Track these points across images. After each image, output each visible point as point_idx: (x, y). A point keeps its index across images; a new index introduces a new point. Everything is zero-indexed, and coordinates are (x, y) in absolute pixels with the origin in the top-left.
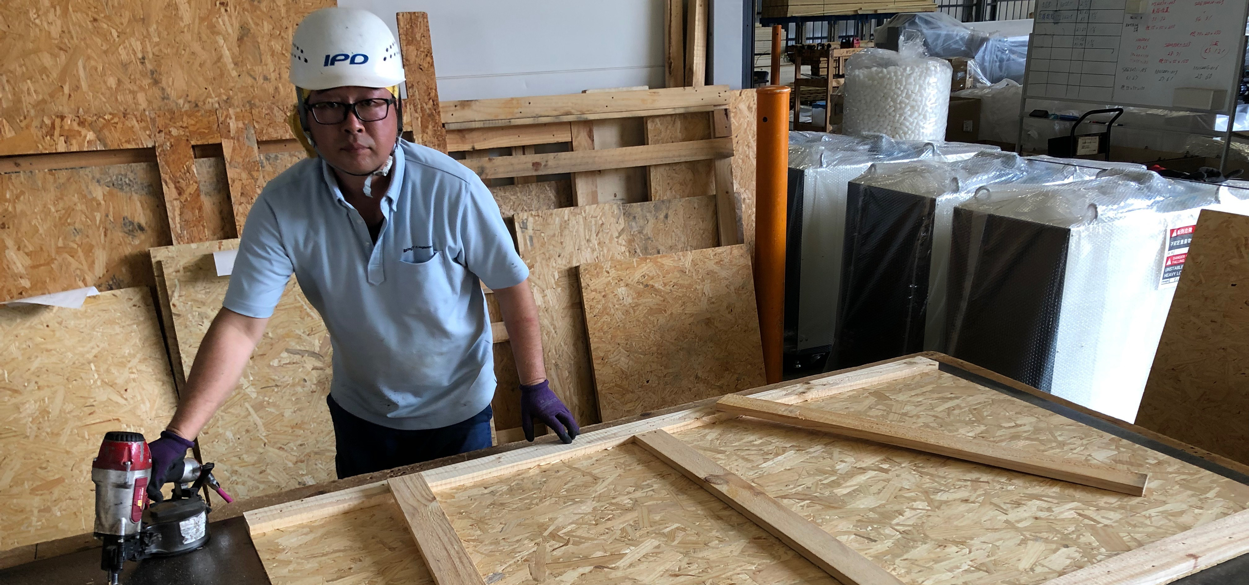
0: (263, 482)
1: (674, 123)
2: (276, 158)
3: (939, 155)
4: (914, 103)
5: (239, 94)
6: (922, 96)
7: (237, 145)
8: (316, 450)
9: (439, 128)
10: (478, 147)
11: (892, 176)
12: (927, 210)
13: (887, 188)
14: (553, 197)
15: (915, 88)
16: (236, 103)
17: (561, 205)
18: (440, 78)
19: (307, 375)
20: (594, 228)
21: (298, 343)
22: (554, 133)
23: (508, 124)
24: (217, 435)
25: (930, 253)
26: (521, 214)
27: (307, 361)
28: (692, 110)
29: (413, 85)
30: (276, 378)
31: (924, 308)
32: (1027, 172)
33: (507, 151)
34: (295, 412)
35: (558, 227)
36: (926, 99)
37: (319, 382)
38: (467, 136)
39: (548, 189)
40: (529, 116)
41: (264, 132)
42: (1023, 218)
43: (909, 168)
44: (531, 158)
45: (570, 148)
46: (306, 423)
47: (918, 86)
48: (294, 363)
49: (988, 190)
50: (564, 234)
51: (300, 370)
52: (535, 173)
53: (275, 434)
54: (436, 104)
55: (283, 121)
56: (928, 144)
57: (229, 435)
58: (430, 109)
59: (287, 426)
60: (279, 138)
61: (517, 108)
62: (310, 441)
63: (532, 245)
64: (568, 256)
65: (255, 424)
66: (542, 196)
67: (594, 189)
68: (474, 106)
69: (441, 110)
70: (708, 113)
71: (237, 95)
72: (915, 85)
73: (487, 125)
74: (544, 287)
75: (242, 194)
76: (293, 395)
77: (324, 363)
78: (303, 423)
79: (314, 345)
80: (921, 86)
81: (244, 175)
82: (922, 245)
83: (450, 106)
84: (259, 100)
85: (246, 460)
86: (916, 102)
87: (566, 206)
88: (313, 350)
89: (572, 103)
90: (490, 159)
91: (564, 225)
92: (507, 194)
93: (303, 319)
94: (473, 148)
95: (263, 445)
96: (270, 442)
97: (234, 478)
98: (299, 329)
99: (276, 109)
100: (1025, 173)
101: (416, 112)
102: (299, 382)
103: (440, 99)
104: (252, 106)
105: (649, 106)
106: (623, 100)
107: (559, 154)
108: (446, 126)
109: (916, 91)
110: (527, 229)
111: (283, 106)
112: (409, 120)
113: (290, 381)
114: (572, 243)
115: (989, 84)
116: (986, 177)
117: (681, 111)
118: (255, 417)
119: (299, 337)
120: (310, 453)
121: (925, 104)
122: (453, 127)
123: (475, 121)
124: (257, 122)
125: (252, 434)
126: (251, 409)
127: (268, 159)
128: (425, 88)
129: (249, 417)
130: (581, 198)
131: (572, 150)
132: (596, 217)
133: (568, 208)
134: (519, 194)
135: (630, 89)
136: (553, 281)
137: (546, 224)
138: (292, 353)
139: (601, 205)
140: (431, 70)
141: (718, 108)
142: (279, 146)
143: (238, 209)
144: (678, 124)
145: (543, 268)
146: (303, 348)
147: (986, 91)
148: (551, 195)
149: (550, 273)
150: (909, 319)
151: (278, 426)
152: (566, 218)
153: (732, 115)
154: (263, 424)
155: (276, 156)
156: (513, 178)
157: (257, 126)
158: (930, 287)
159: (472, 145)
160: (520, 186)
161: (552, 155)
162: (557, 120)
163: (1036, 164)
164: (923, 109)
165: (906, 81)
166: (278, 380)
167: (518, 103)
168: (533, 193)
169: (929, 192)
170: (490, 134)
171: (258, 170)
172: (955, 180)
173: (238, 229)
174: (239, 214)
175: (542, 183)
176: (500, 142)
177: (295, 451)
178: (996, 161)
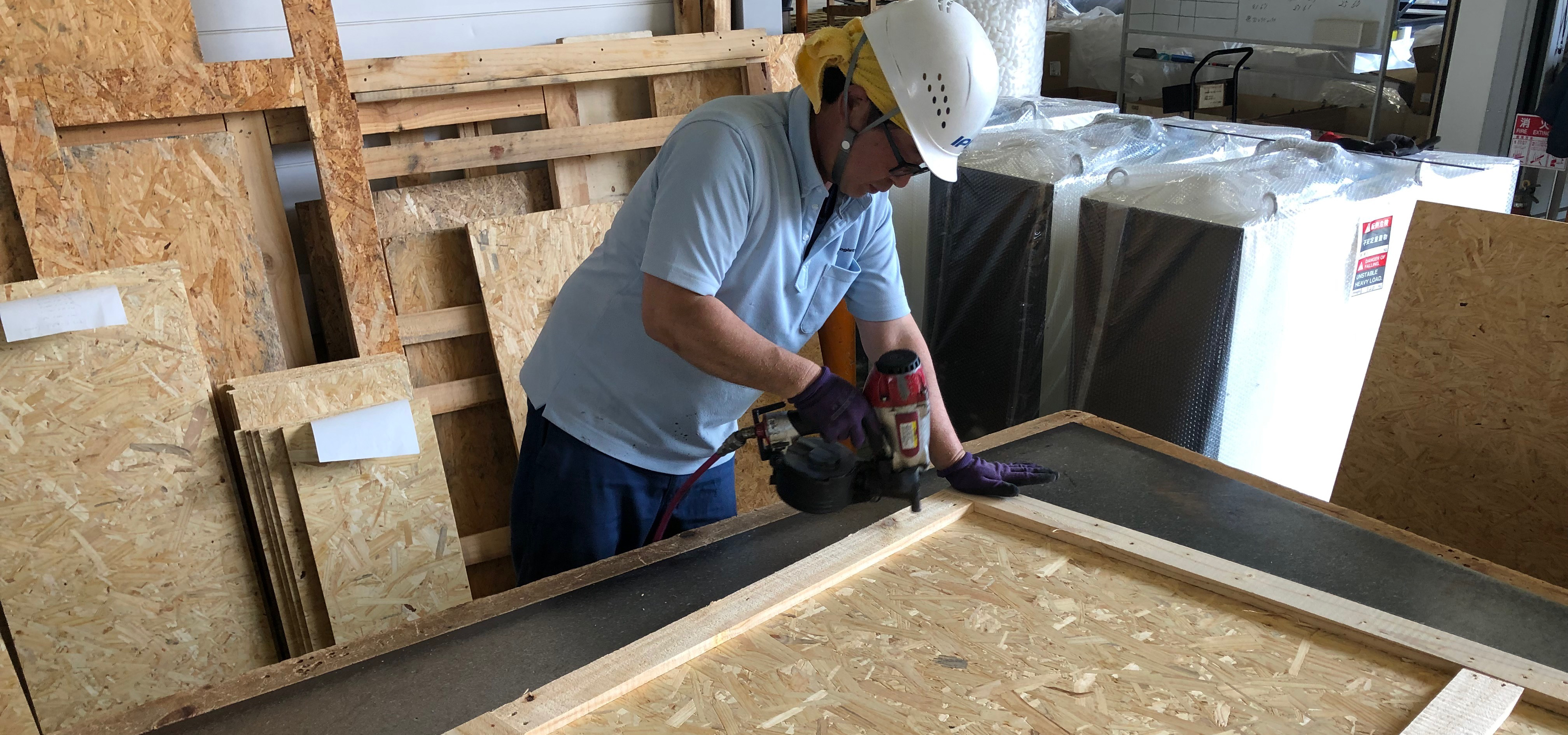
0: (112, 645)
1: (691, 84)
2: (90, 152)
3: (1042, 117)
4: (1002, 45)
5: (21, 53)
6: (1010, 35)
7: (22, 134)
8: (190, 590)
9: (347, 101)
10: (407, 126)
11: (990, 152)
12: (1041, 202)
13: (986, 169)
14: (523, 195)
15: (1001, 24)
16: (17, 68)
17: (536, 207)
18: (344, 24)
19: (167, 481)
20: (586, 240)
21: (149, 434)
22: (520, 102)
23: (450, 91)
24: (31, 582)
25: (1047, 260)
26: (478, 224)
27: (165, 460)
28: (716, 65)
29: (301, 37)
30: (119, 488)
31: (1040, 334)
32: (1166, 142)
33: (451, 131)
34: (152, 537)
35: (533, 239)
36: (1016, 39)
37: (187, 489)
38: (389, 110)
39: (515, 183)
40: (482, 79)
41: (66, 112)
42: (1178, 214)
43: (1012, 140)
44: (488, 140)
45: (544, 125)
46: (172, 552)
47: (1005, 22)
48: (145, 465)
49: (1124, 173)
50: (542, 250)
51: (155, 474)
52: (494, 163)
53: (124, 572)
54: (339, 66)
55: (96, 95)
56: (1028, 103)
57: (48, 579)
58: (330, 72)
59: (141, 559)
60: (92, 121)
61: (463, 68)
62: (179, 578)
63: (497, 267)
64: (552, 282)
65: (90, 560)
66: (507, 194)
67: (582, 181)
68: (397, 66)
69: (346, 72)
70: (738, 69)
71: (16, 55)
72: (1002, 20)
73: (419, 93)
74: (519, 327)
75: (38, 210)
76: (147, 513)
77: (192, 460)
78: (166, 552)
79: (174, 435)
80: (1009, 22)
81: (39, 181)
82: (1036, 248)
83: (360, 68)
84: (55, 62)
85: (80, 615)
86: (1004, 43)
87: (544, 209)
88: (173, 443)
89: (544, 59)
90: (426, 144)
91: (543, 237)
92: (455, 192)
93: (154, 397)
94: (401, 128)
95: (105, 591)
96: (115, 584)
97: (63, 643)
98: (150, 414)
99: (82, 77)
100: (1163, 145)
101: (309, 77)
102: (154, 492)
103: (346, 56)
104: (44, 72)
105: (658, 61)
106: (617, 52)
107: (528, 133)
108: (357, 96)
109: (1003, 28)
110: (488, 244)
111: (94, 71)
112: (299, 89)
113: (142, 491)
114: (555, 261)
115: (1077, 13)
116: (1115, 152)
117: (701, 67)
118: (88, 549)
119: (151, 425)
120: (181, 596)
121: (1016, 47)
122: (367, 98)
123: (400, 88)
124: (53, 97)
125: (85, 575)
126: (82, 540)
127: (76, 155)
128: (321, 40)
129: (81, 552)
130: (565, 196)
131: (548, 128)
132: (589, 223)
133: (547, 212)
134: (472, 193)
135: (625, 36)
136: (532, 319)
137: (515, 235)
138: (140, 450)
139: (594, 206)
140: (328, 12)
141: (752, 61)
142: (93, 133)
143: (33, 234)
144: (698, 85)
145: (515, 300)
146: (157, 441)
147: (1076, 22)
148: (520, 191)
149: (527, 306)
150: (1021, 350)
151: (127, 561)
152: (545, 227)
153: (772, 70)
154: (103, 559)
155: (90, 149)
156: (462, 170)
157: (53, 104)
158: (1048, 305)
159: (398, 123)
160: (473, 180)
161: (518, 136)
162: (522, 85)
163: (1175, 131)
164: (1013, 52)
165: (990, 15)
166: (122, 493)
167: (463, 60)
168: (494, 189)
169: (1044, 176)
170: (424, 107)
171: (61, 173)
172: (1077, 157)
173: (36, 266)
174: (36, 242)
175: (505, 175)
176: (442, 117)
177: (156, 595)
178: (1126, 128)
